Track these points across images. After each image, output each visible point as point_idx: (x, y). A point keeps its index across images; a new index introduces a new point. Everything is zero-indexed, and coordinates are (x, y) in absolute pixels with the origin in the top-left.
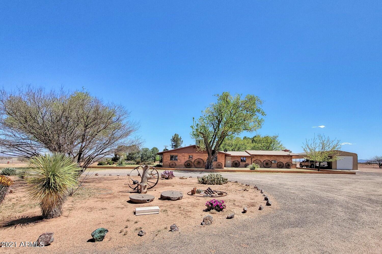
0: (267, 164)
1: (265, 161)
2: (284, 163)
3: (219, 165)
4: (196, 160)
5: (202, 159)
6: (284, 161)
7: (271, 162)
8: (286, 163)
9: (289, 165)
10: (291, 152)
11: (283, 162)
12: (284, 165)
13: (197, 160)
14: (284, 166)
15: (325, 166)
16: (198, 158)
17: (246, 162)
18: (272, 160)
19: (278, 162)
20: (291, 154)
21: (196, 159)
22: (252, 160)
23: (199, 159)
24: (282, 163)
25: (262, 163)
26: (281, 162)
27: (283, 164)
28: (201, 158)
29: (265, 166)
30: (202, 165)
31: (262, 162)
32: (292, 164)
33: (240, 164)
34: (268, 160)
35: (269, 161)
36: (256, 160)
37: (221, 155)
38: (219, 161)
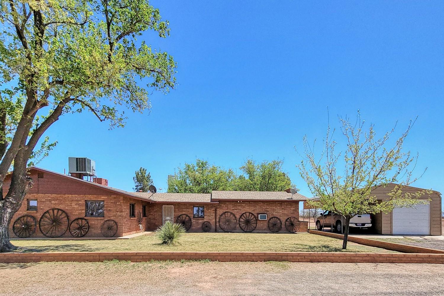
0: (248, 222)
1: (243, 215)
2: (283, 219)
3: (110, 228)
4: (45, 213)
5: (63, 211)
6: (282, 214)
7: (255, 217)
8: (286, 220)
9: (292, 224)
10: (295, 192)
11: (281, 218)
12: (283, 223)
13: (51, 211)
14: (283, 226)
15: (366, 226)
16: (53, 206)
17: (205, 217)
18: (257, 211)
19: (271, 216)
20: (295, 197)
21: (47, 209)
22: (216, 213)
23: (56, 211)
24: (279, 219)
25: (238, 220)
26: (277, 218)
27: (281, 222)
28: (62, 208)
29: (243, 228)
30: (64, 227)
31: (238, 217)
32: (299, 221)
33: (191, 223)
34: (250, 213)
35: (252, 214)
36: (226, 212)
37: (115, 198)
38: (109, 217)
